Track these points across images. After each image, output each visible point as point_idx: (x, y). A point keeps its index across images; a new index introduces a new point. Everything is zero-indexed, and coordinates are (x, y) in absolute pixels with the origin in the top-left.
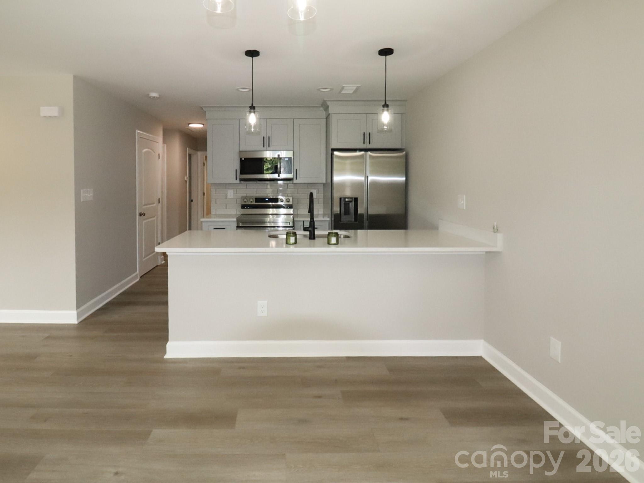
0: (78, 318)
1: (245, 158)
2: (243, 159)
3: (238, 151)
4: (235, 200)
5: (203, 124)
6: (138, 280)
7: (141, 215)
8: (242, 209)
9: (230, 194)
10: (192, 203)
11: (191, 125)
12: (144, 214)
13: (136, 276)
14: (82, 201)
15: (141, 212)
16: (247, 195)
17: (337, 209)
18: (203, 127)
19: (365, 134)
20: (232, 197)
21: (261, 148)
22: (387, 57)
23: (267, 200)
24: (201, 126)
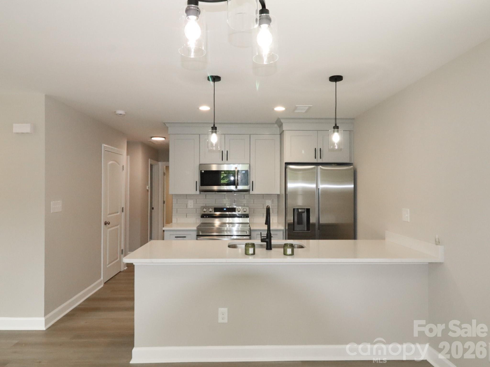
0: (46, 325)
1: (204, 171)
2: (203, 172)
3: (198, 164)
4: (195, 209)
5: (165, 138)
6: (102, 286)
7: (106, 224)
8: (201, 219)
9: (191, 204)
10: (153, 210)
11: (153, 139)
12: (108, 223)
13: (101, 282)
14: (52, 212)
15: (106, 221)
16: (206, 205)
17: (290, 219)
18: (164, 140)
19: (316, 149)
20: (192, 207)
21: (220, 161)
22: (337, 83)
23: (225, 210)
24: (163, 139)
